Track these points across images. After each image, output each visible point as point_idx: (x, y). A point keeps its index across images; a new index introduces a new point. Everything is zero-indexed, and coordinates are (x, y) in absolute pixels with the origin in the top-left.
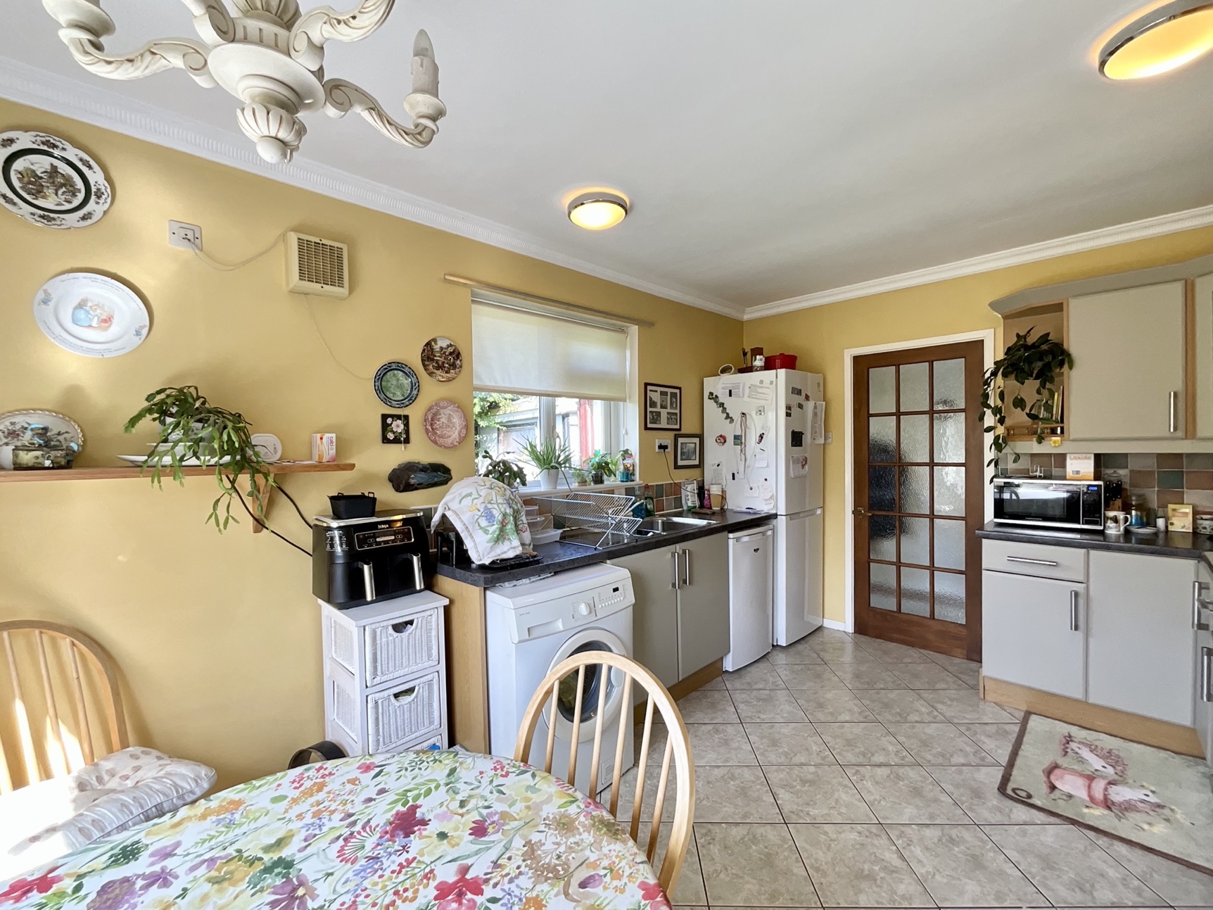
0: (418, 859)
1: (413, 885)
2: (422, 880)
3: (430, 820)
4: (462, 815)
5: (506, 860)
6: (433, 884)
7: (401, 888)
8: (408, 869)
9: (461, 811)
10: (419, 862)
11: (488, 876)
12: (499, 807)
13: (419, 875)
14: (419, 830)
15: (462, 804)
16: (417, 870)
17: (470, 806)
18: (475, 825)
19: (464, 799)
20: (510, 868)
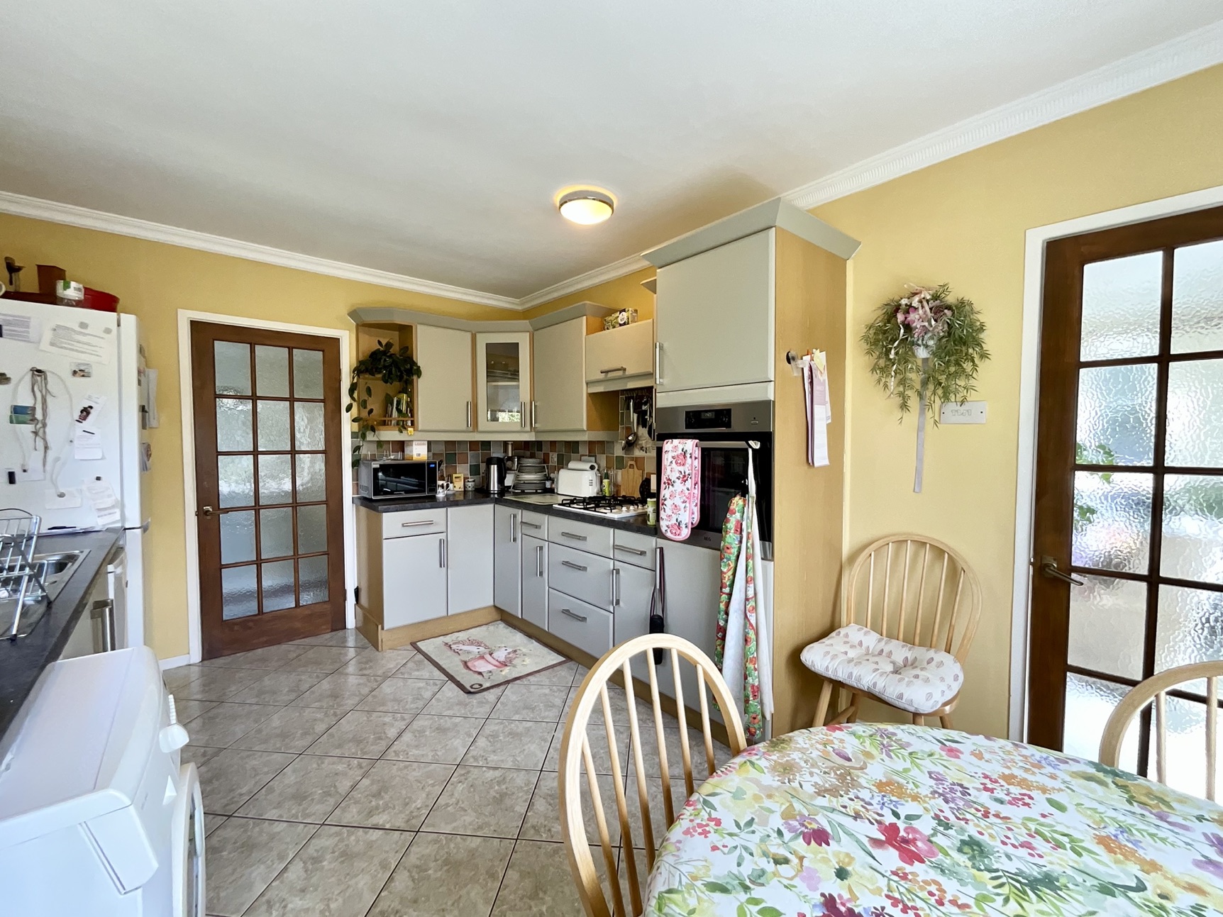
0: (887, 893)
1: (922, 888)
2: (910, 881)
3: (823, 895)
4: (801, 859)
5: (848, 809)
6: (908, 868)
7: (932, 900)
8: (905, 899)
9: (794, 860)
10: (889, 890)
11: (874, 822)
12: (777, 822)
13: (906, 886)
14: (843, 905)
15: (779, 861)
16: (902, 890)
17: (783, 852)
18: (813, 842)
19: (772, 860)
20: (857, 805)
